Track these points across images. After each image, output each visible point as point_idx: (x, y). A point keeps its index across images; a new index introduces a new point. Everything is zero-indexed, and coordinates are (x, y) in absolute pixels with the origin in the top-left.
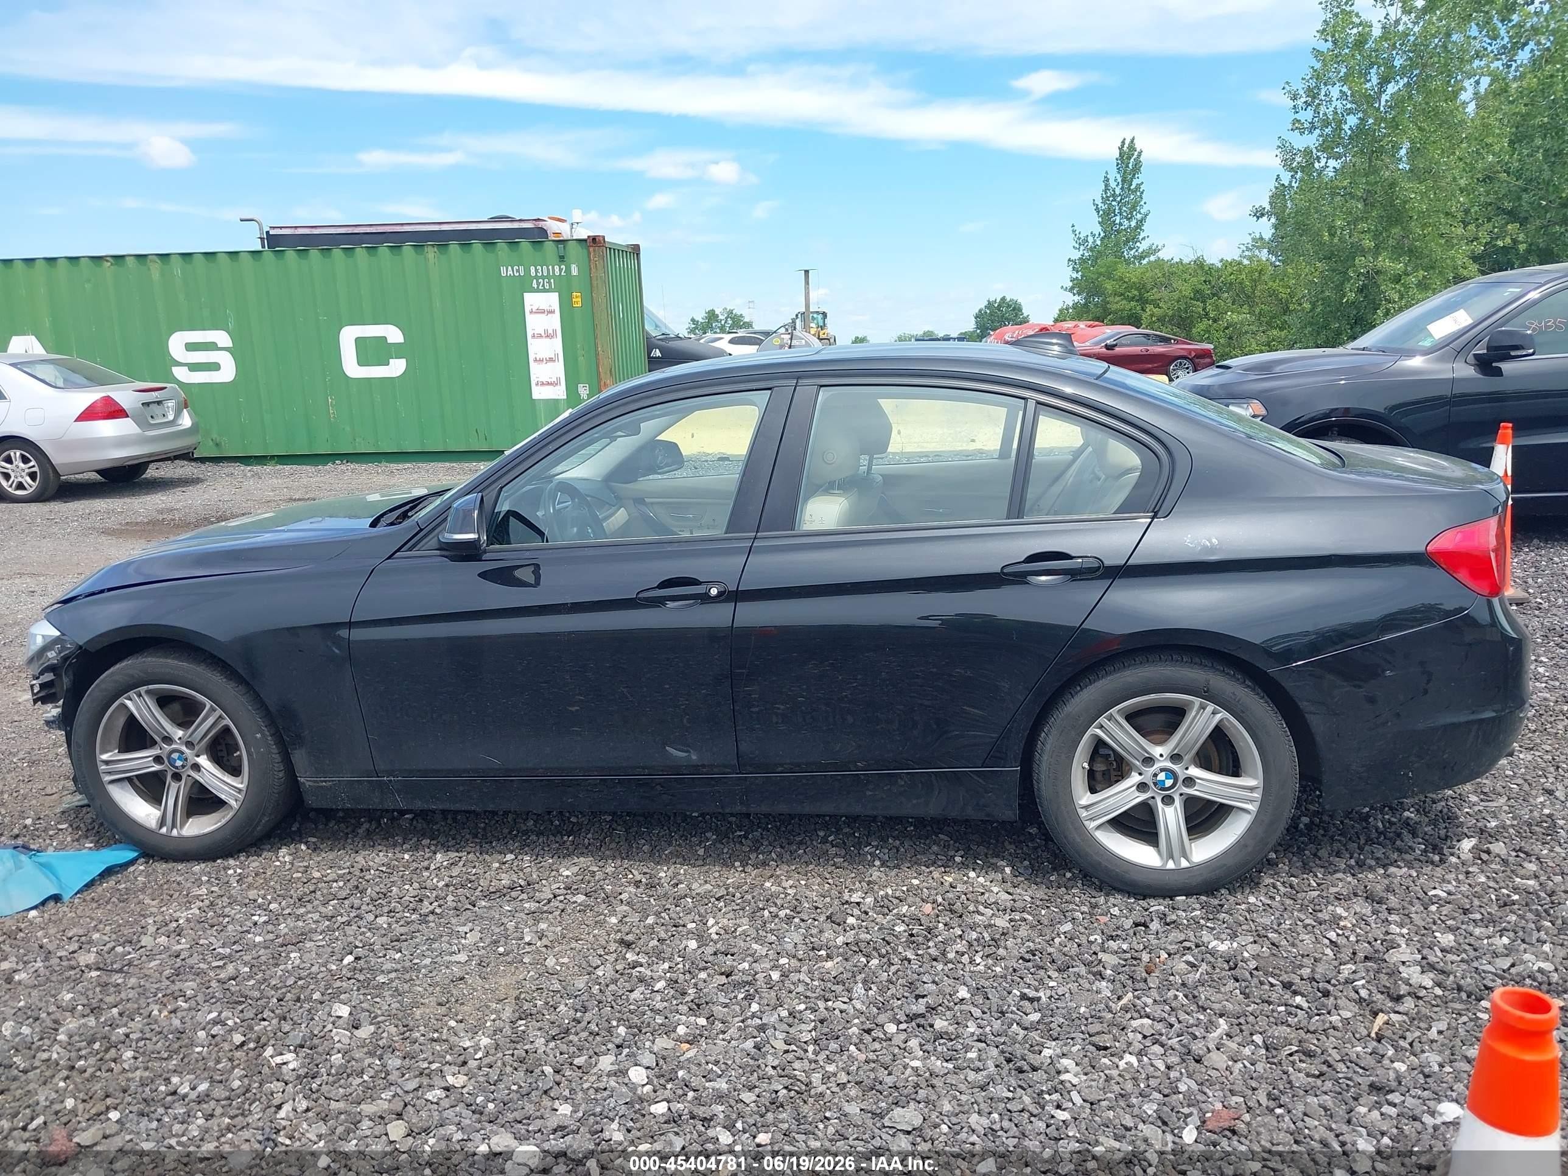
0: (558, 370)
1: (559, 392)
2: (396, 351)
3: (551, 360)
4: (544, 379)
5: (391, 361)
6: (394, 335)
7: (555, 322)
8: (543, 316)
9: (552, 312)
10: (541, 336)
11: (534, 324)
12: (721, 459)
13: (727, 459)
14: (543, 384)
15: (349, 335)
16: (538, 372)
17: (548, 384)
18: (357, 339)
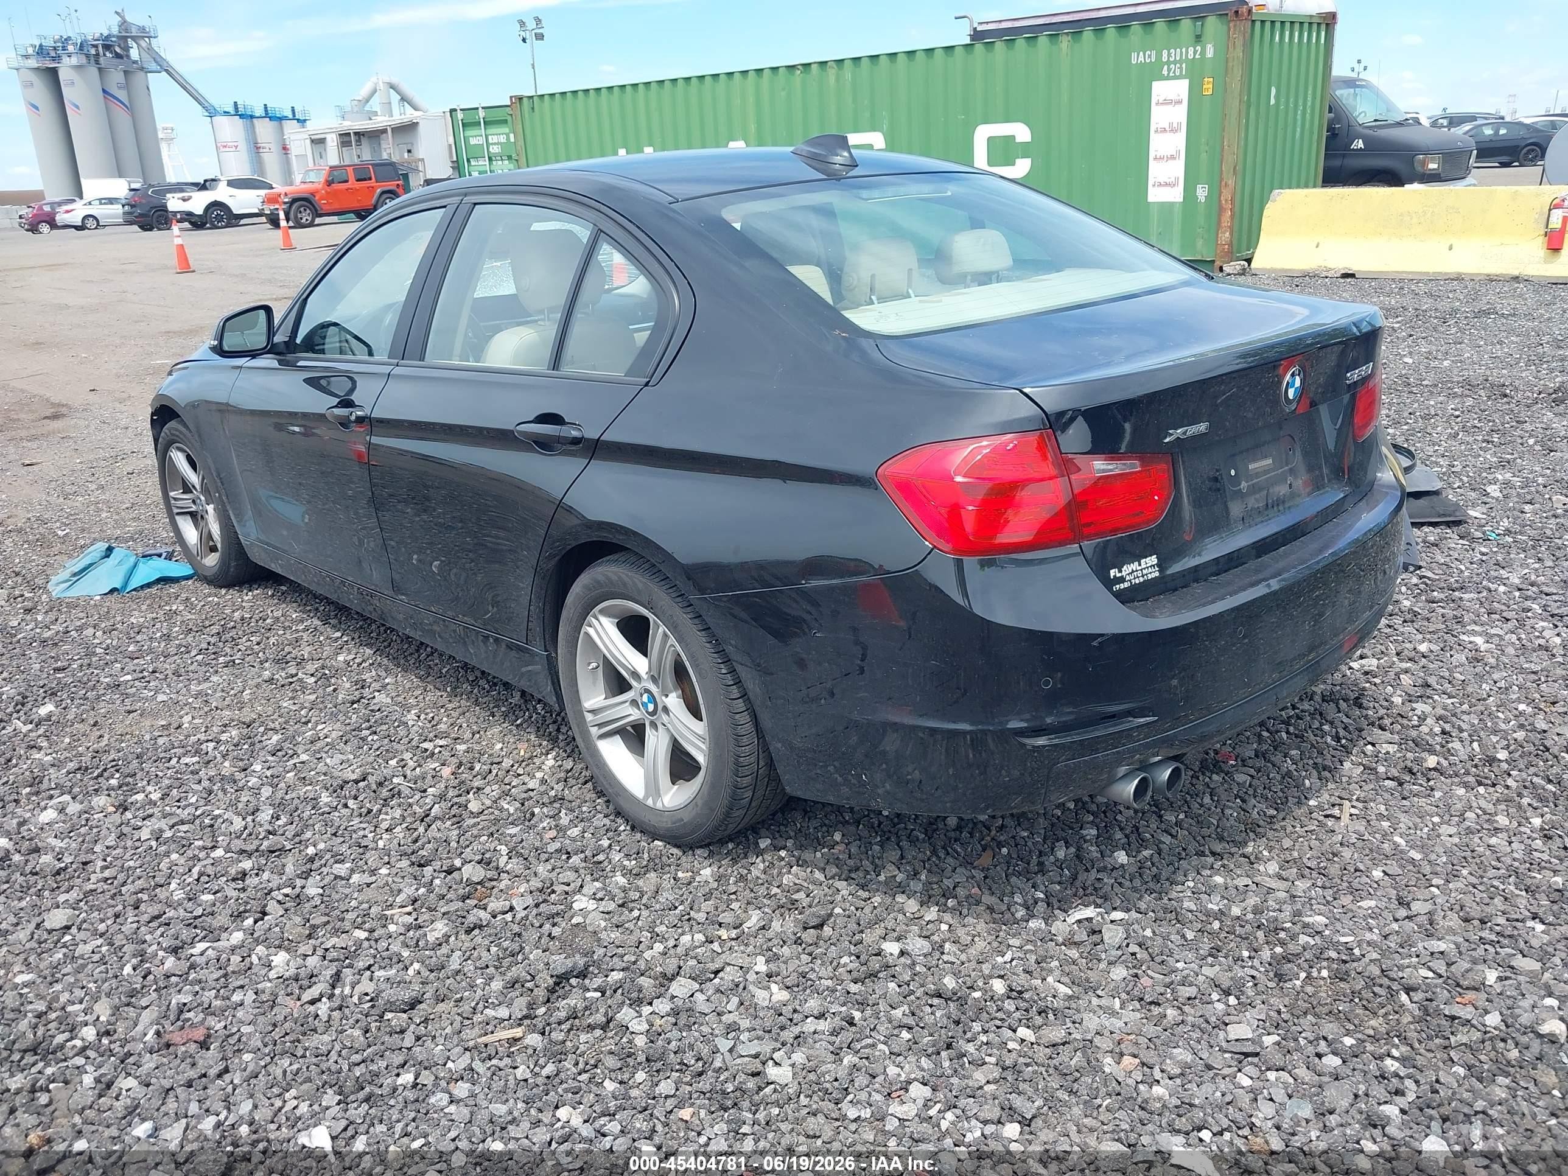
0: (1178, 169)
1: (1176, 195)
2: (1025, 150)
3: (1172, 157)
4: (1162, 179)
5: (1018, 161)
6: (1021, 133)
7: (1180, 114)
8: (1170, 107)
9: (1180, 102)
10: (1165, 130)
11: (1160, 116)
12: (1346, 276)
13: (1352, 276)
14: (1160, 185)
15: (983, 133)
16: (1157, 171)
17: (1167, 184)
18: (989, 139)
